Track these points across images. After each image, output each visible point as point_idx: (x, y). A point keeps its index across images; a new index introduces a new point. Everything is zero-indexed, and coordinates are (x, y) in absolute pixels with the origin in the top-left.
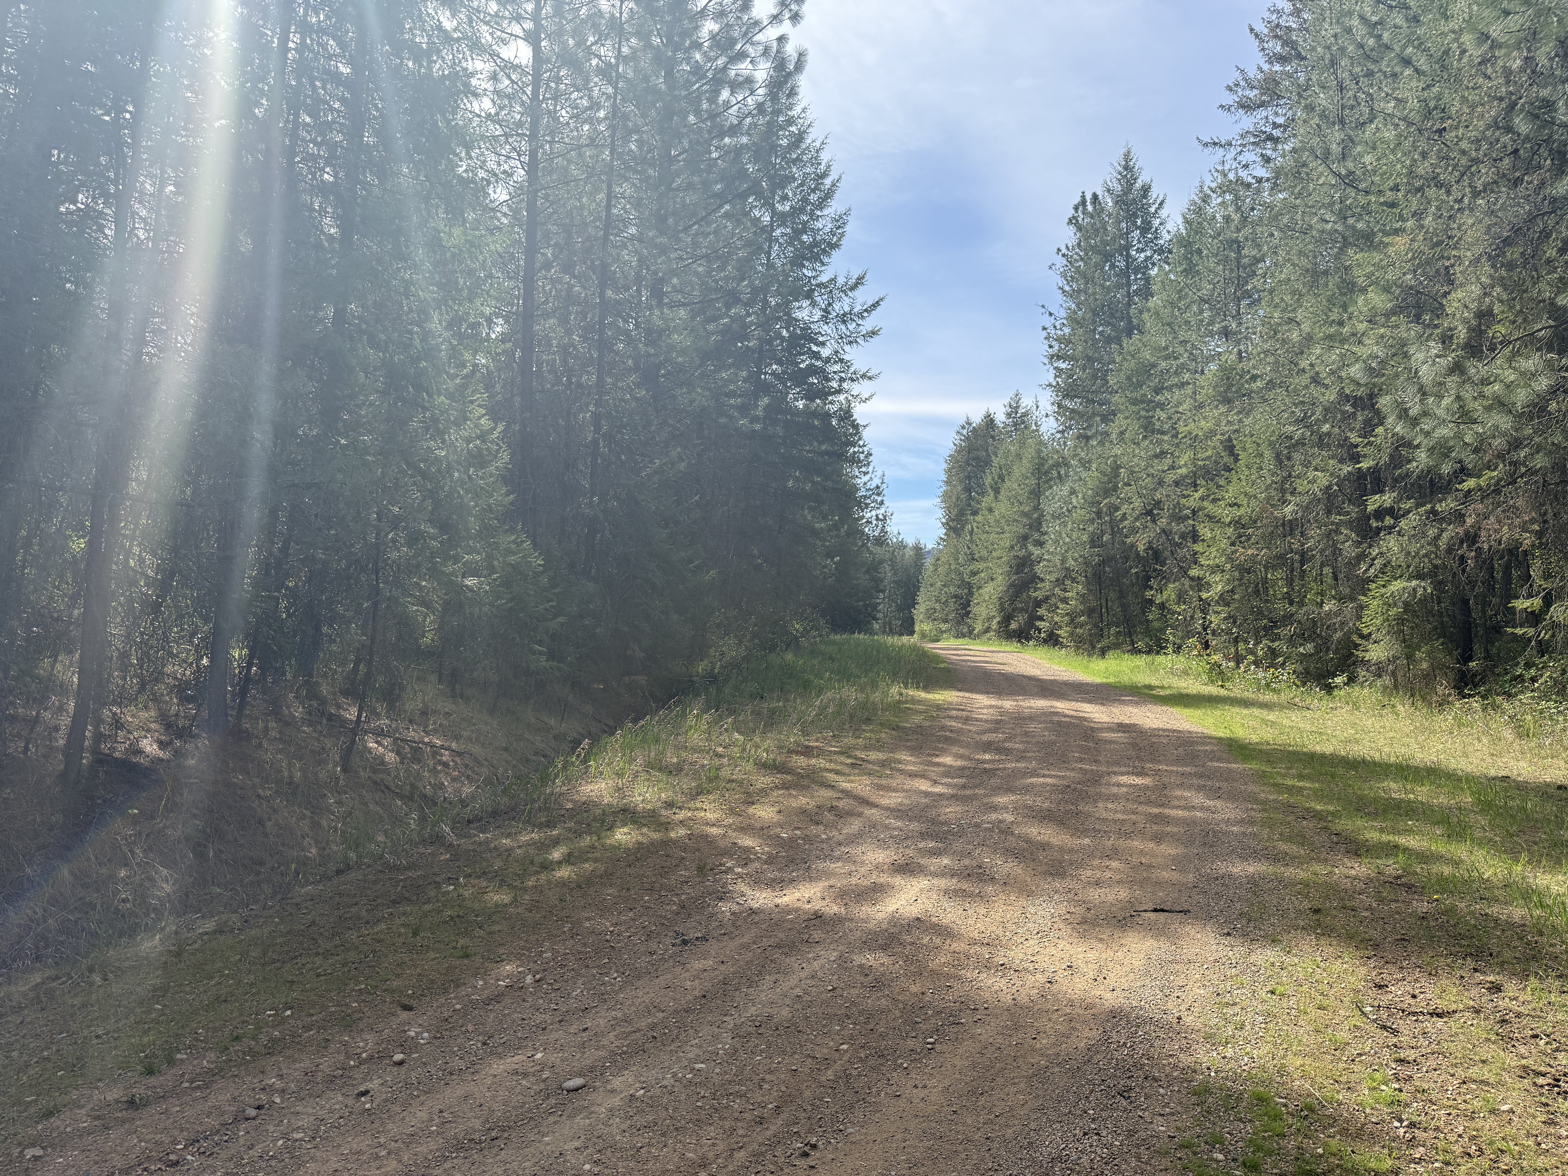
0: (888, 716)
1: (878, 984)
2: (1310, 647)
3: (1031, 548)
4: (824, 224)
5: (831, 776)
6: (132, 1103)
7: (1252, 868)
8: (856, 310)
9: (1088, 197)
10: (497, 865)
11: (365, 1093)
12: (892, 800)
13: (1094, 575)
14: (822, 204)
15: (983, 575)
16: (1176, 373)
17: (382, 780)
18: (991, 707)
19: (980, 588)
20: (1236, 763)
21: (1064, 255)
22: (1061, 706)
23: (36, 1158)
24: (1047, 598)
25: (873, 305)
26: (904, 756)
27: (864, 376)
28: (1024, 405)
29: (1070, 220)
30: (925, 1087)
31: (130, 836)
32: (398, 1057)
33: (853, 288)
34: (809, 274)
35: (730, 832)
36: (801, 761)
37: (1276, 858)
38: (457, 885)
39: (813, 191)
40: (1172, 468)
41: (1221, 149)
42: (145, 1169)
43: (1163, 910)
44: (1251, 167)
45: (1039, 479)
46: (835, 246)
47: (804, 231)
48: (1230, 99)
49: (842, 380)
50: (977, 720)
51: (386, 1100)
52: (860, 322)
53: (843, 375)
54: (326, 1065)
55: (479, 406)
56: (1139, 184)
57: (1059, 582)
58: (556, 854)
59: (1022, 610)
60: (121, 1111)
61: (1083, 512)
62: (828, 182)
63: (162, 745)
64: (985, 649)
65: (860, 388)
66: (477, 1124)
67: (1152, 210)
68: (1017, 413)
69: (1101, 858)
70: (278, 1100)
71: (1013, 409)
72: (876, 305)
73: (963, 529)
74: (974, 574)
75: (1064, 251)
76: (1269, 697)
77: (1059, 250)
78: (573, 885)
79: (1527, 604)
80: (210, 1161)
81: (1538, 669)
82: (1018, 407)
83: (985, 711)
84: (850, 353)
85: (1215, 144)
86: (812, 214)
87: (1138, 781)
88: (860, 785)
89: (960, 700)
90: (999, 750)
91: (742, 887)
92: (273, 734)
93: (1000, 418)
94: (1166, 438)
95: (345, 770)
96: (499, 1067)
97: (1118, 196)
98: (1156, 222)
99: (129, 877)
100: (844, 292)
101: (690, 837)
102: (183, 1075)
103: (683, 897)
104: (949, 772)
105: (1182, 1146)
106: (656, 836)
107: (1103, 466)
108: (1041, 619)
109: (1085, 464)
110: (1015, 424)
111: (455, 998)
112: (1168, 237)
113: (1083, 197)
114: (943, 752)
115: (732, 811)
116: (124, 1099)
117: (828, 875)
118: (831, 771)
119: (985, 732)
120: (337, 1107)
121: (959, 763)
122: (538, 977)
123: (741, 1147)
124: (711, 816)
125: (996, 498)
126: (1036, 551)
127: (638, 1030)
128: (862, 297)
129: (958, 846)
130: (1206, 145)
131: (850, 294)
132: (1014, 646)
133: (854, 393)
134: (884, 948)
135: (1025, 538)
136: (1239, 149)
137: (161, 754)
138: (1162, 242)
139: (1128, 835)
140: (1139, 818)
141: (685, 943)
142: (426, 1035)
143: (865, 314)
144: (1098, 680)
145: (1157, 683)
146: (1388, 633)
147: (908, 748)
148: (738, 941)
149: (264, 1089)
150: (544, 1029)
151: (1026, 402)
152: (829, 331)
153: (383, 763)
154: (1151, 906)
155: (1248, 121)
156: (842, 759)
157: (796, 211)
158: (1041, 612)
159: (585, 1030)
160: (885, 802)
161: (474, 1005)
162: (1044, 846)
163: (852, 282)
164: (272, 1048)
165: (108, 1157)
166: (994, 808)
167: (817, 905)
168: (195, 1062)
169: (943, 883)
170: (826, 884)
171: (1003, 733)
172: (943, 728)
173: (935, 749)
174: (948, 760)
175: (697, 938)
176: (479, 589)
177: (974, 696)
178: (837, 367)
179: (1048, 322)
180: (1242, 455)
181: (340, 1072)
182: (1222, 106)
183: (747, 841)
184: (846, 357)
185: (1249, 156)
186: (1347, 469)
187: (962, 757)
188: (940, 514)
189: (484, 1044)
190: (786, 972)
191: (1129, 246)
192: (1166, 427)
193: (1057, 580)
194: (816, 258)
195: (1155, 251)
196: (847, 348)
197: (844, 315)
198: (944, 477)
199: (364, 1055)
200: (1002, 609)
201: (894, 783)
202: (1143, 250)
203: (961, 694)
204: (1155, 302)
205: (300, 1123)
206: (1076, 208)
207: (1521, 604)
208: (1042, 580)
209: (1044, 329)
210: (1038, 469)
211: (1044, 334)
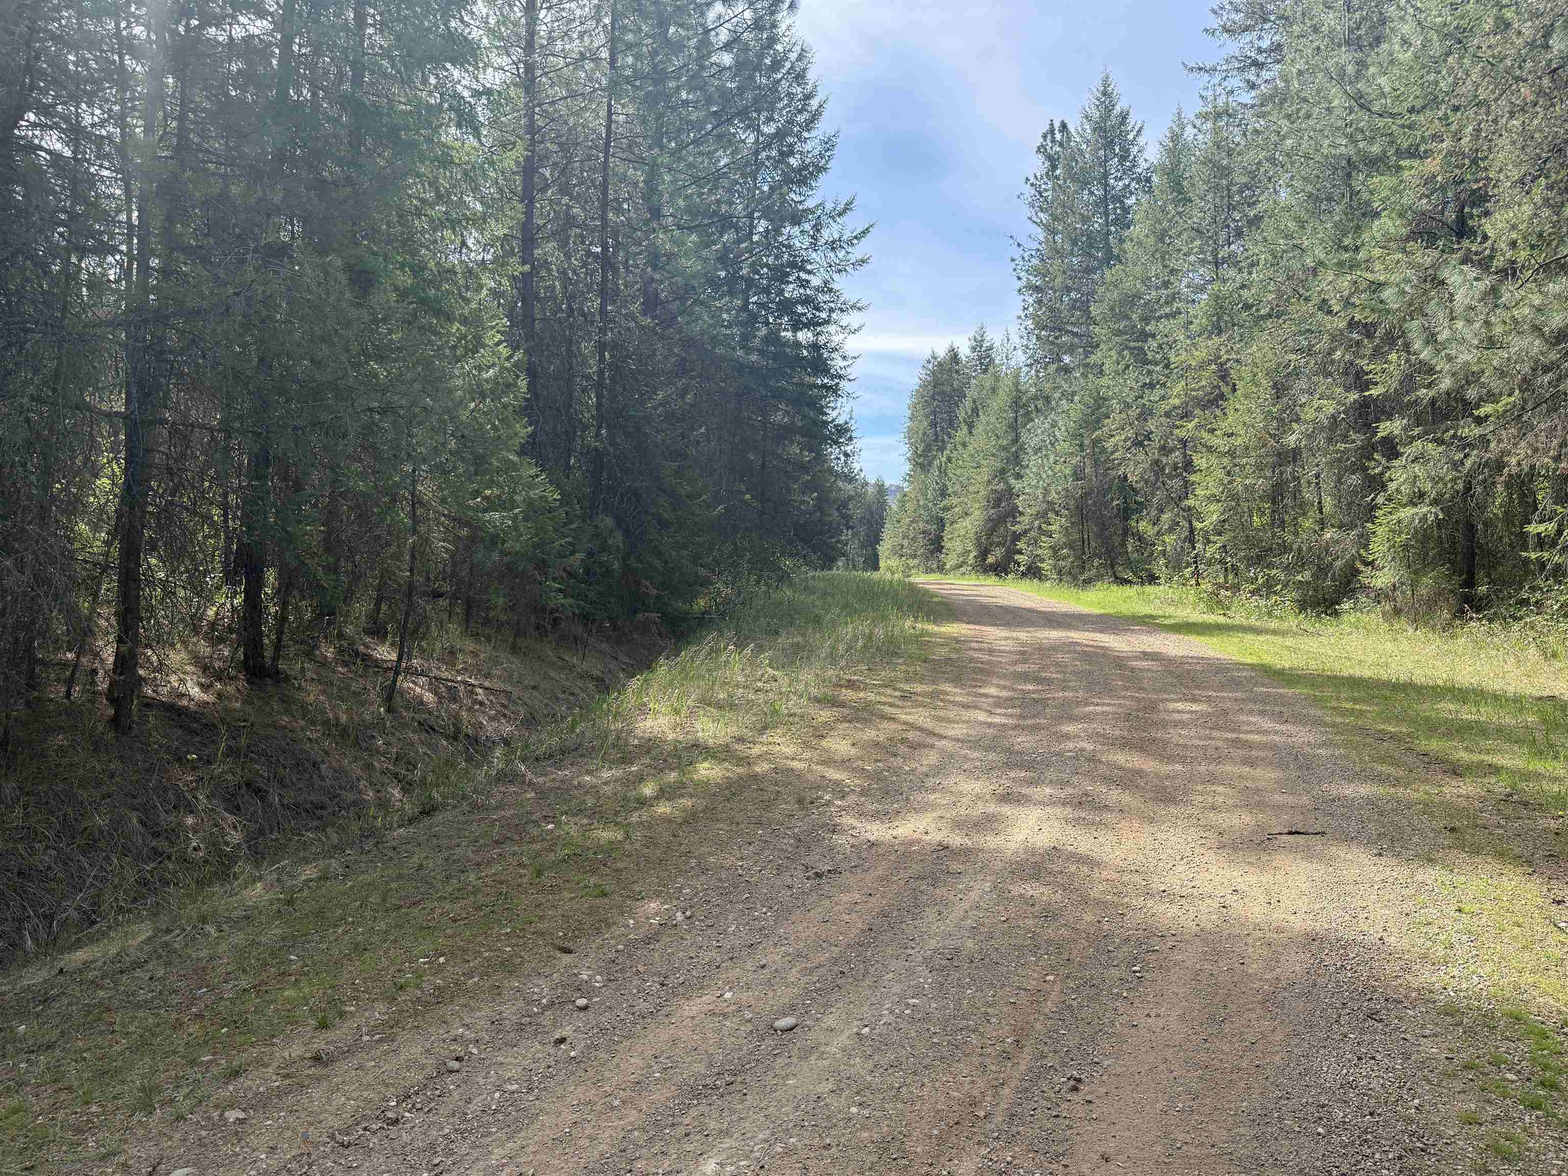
0: (913, 648)
1: (1049, 915)
2: (1307, 576)
3: (1012, 481)
4: (812, 145)
5: (888, 710)
6: (317, 1059)
7: (1365, 790)
8: (845, 237)
9: (1057, 125)
10: (590, 802)
11: (562, 1040)
12: (957, 731)
13: (1077, 507)
14: (809, 125)
15: (957, 510)
16: (1167, 303)
17: (425, 720)
18: (1007, 638)
19: (952, 523)
20: (1283, 687)
21: (1032, 185)
22: (1076, 636)
23: (241, 1121)
24: (1026, 532)
25: (863, 232)
26: (948, 687)
27: (853, 307)
28: (988, 338)
29: (1039, 149)
30: (1158, 1016)
31: (191, 782)
32: (582, 1002)
33: (840, 215)
34: (797, 198)
35: (814, 767)
36: (847, 694)
37: (1381, 779)
38: (558, 824)
39: (800, 112)
40: (1163, 398)
41: (1206, 75)
42: (365, 1129)
43: (1298, 833)
44: (1236, 93)
45: (1016, 412)
46: (821, 169)
47: (791, 153)
48: (1214, 23)
49: (831, 310)
50: (1000, 651)
51: (588, 1047)
52: (850, 249)
53: (832, 305)
54: (510, 1011)
55: (498, 332)
56: (1117, 110)
57: (1042, 515)
58: (648, 790)
59: (999, 544)
60: (310, 1067)
61: (1066, 445)
62: (814, 103)
63: (204, 688)
64: (966, 583)
65: (851, 319)
66: (701, 1068)
67: (1131, 137)
68: (981, 346)
69: (1203, 783)
70: (475, 1051)
71: (978, 344)
72: (865, 232)
73: (930, 464)
74: (946, 509)
75: (1032, 180)
76: (1274, 624)
77: (1027, 179)
78: (680, 821)
79: (1541, 528)
80: (432, 1118)
81: (1543, 593)
82: (982, 341)
83: (1003, 642)
84: (840, 282)
85: (1200, 69)
86: (798, 136)
87: (1195, 707)
88: (920, 717)
89: (973, 632)
90: (1038, 680)
91: (847, 820)
92: (309, 675)
93: (965, 351)
94: (1158, 368)
95: (389, 711)
96: (694, 1007)
97: (1097, 123)
98: (1134, 150)
99: (197, 824)
100: (833, 217)
101: (776, 770)
102: (359, 1027)
103: (796, 830)
104: (999, 702)
105: (1467, 1067)
106: (740, 770)
107: (1086, 398)
108: (1020, 552)
109: (1070, 397)
110: (980, 358)
111: (612, 938)
112: (1146, 166)
113: (1052, 125)
114: (984, 684)
115: (806, 745)
116: (308, 1055)
117: (933, 807)
118: (885, 704)
119: (1015, 663)
120: (540, 1056)
121: (1005, 694)
122: (688, 913)
123: (1003, 1084)
124: (789, 750)
125: (971, 433)
126: (1017, 485)
127: (820, 966)
128: (851, 224)
129: (1051, 774)
130: (1192, 69)
131: (838, 219)
132: (992, 580)
133: (844, 324)
134: (1036, 877)
135: (1003, 471)
136: (1224, 74)
137: (205, 697)
138: (1140, 170)
139: (1218, 760)
140: (1220, 744)
141: (818, 875)
142: (598, 978)
143: (855, 241)
144: (1097, 611)
145: (1160, 613)
146: (1393, 559)
147: (947, 680)
148: (874, 874)
149: (454, 1040)
150: (718, 967)
151: (994, 337)
152: (818, 259)
153: (422, 703)
154: (1286, 830)
155: (1234, 46)
156: (889, 691)
157: (780, 135)
158: (1020, 545)
159: (763, 967)
160: (951, 733)
161: (634, 944)
162: (1140, 773)
163: (840, 207)
164: (440, 997)
165: (321, 1117)
166: (1067, 737)
167: (935, 837)
168: (367, 1014)
169: (1058, 811)
170: (935, 814)
171: (1034, 664)
172: (972, 660)
173: (975, 680)
174: (993, 691)
175: (829, 871)
176: (502, 524)
177: (984, 628)
178: (827, 297)
179: (1017, 253)
180: (1240, 385)
181: (528, 1019)
182: (1206, 30)
183: (834, 774)
184: (835, 286)
185: (1235, 82)
186: (1354, 396)
187: (1004, 687)
188: (905, 450)
189: (663, 985)
190: (943, 905)
191: (1106, 175)
192: (1158, 357)
193: (1038, 512)
194: (803, 182)
195: (1133, 179)
196: (836, 276)
197: (833, 242)
198: (908, 413)
199: (544, 1001)
200: (978, 544)
201: (951, 715)
202: (1121, 179)
203: (970, 626)
204: (1135, 231)
205: (509, 1075)
206: (1045, 137)
207: (1534, 528)
208: (1021, 514)
209: (1013, 260)
210: (1015, 402)
211: (1013, 265)
